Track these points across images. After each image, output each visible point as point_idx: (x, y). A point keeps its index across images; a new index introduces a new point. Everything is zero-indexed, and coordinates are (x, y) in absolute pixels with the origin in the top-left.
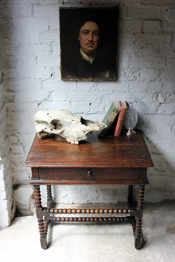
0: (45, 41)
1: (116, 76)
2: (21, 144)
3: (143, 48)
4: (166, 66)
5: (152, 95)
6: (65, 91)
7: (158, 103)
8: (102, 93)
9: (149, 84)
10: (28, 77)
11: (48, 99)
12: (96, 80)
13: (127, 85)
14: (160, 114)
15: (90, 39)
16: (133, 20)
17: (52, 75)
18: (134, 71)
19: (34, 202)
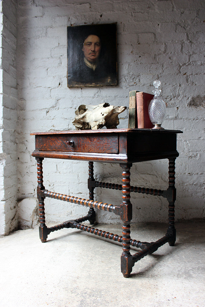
0: (55, 55)
1: (117, 81)
2: (29, 152)
3: (140, 57)
4: (163, 72)
6: (71, 98)
8: (105, 98)
9: (150, 89)
10: (39, 87)
11: (56, 106)
12: (98, 85)
13: (129, 91)
15: (93, 49)
16: (130, 33)
17: (60, 84)
18: (134, 78)
19: (36, 219)
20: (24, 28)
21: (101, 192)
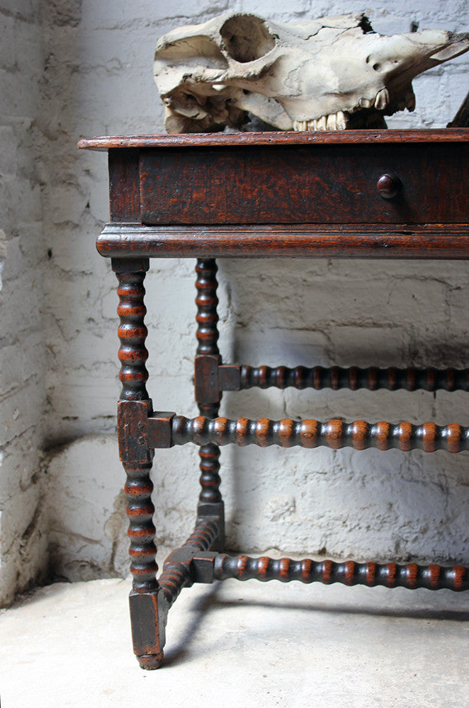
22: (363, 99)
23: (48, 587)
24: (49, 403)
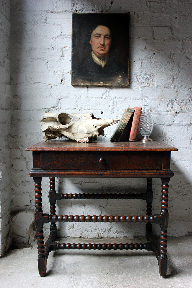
0: (56, 46)
1: (128, 81)
2: (25, 158)
3: (154, 54)
4: (179, 72)
5: (167, 103)
6: (74, 98)
7: (174, 111)
8: (114, 100)
9: (164, 91)
10: (37, 83)
11: (57, 107)
12: (108, 85)
13: (141, 92)
14: (177, 125)
15: (102, 43)
16: (143, 26)
17: (62, 81)
18: (147, 78)
19: (34, 234)
20: (19, 10)
21: (107, 204)
22: (93, 135)
23: (13, 250)
24: (12, 202)
